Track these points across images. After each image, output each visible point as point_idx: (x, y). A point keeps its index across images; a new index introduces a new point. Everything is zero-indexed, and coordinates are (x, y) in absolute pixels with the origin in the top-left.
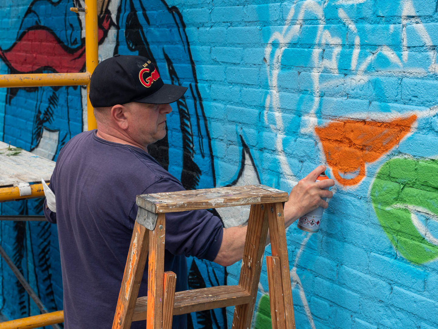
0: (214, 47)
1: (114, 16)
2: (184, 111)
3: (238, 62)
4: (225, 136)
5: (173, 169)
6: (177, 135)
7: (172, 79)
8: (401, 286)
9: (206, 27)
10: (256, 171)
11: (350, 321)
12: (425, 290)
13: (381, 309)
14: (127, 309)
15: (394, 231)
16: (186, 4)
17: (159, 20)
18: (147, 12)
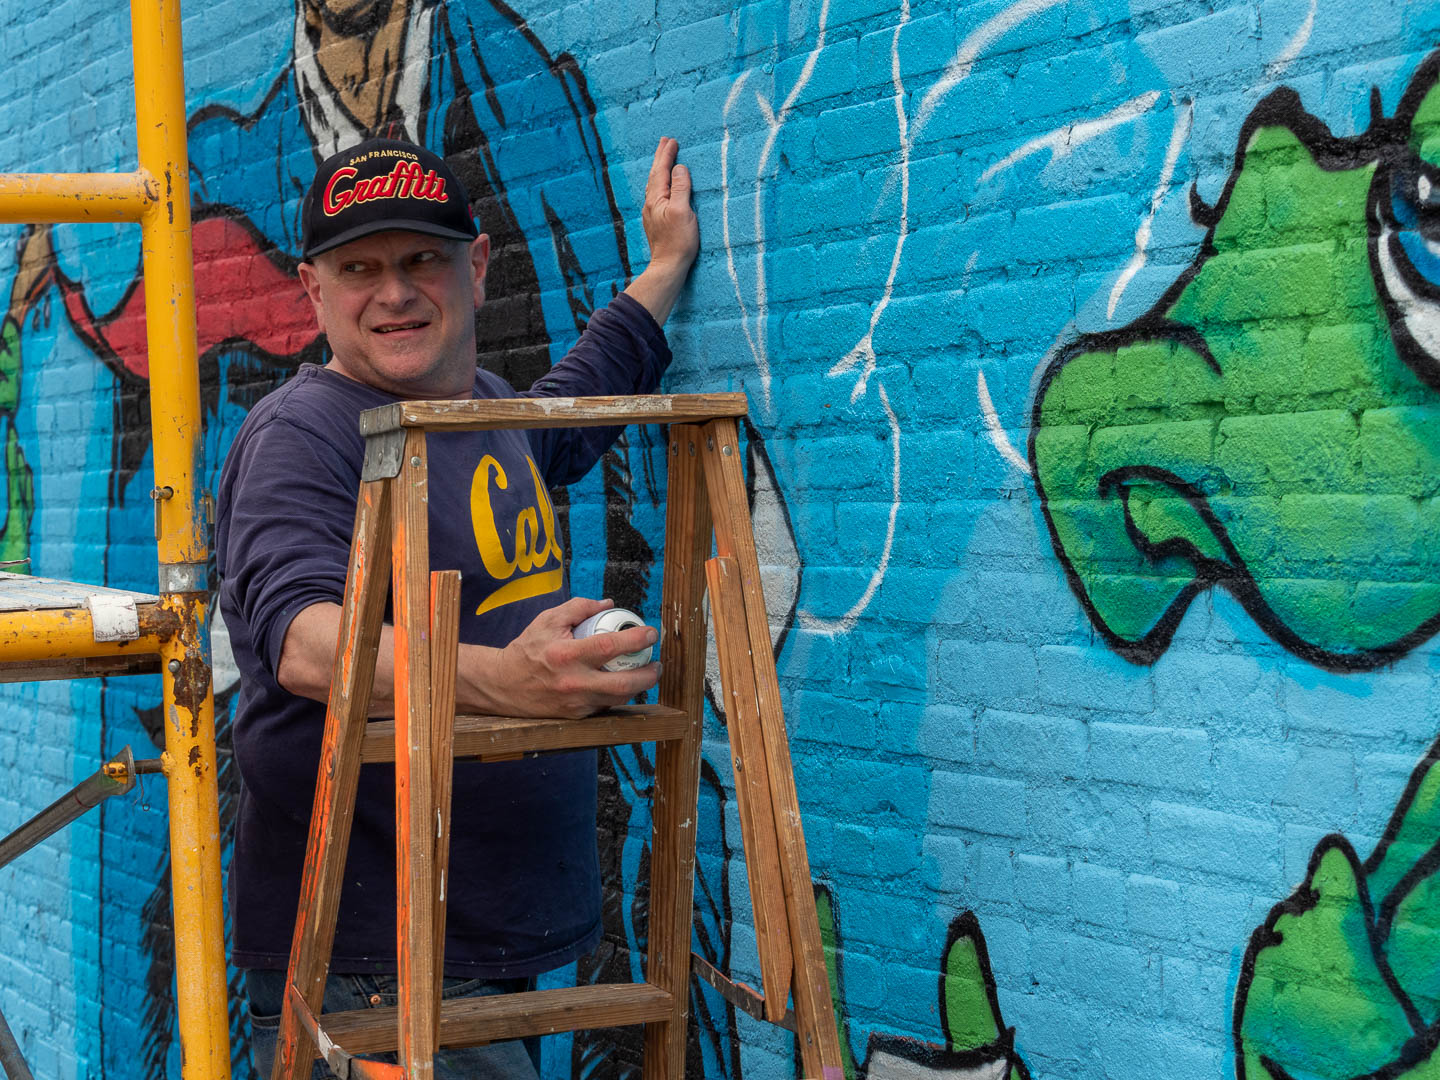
1: (411, 123)
5: (583, 570)
7: (569, 281)
8: (1107, 715)
9: (644, 98)
10: (782, 503)
11: (1009, 869)
12: (1155, 705)
13: (1070, 803)
14: (346, 725)
15: (1083, 564)
16: (593, 39)
17: (528, 105)
18: (496, 88)
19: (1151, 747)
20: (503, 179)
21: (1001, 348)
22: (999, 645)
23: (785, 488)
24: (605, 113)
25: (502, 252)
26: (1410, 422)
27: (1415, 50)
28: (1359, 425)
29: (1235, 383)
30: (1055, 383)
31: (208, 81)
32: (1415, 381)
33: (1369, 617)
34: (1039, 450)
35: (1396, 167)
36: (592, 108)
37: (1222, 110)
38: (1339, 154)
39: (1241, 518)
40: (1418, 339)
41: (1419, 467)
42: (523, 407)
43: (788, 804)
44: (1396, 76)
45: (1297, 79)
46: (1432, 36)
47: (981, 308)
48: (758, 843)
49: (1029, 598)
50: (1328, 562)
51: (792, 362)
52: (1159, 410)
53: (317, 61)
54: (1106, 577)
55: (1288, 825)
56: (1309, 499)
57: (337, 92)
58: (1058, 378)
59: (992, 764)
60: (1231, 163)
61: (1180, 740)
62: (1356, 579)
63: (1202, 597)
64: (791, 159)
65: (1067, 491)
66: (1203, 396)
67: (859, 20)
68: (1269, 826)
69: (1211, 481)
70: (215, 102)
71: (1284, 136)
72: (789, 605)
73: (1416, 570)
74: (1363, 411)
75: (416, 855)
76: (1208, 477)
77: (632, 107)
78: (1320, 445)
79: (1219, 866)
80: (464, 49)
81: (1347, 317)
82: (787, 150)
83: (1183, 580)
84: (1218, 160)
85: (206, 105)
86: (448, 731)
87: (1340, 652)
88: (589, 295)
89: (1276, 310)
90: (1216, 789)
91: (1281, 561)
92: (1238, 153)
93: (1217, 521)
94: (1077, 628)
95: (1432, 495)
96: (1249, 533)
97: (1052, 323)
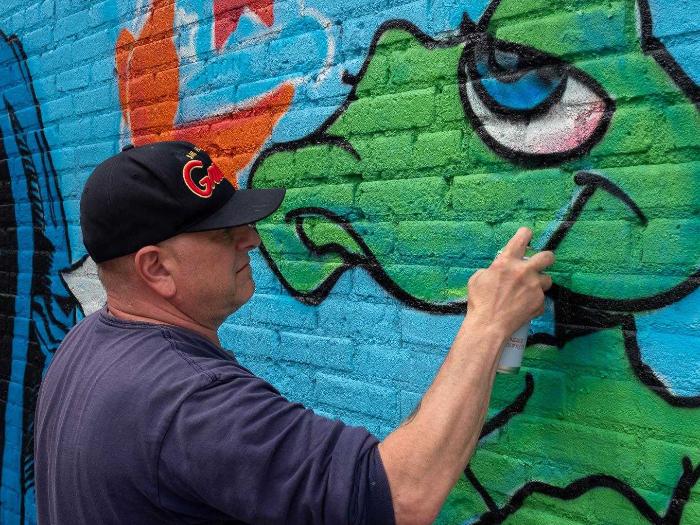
0: (59, 73)
2: (31, 171)
3: (86, 84)
4: (78, 189)
5: (23, 254)
6: (25, 207)
7: (16, 132)
8: (290, 329)
9: (49, 50)
12: (319, 325)
13: (269, 370)
15: (276, 255)
16: (25, 27)
19: (317, 346)
21: (229, 152)
24: (31, 58)
28: (450, 184)
29: (369, 164)
30: (260, 168)
35: (479, 44)
36: (25, 57)
37: (361, 25)
39: (373, 233)
40: (494, 137)
41: (493, 206)
47: (219, 133)
50: (430, 256)
52: (321, 180)
54: (290, 261)
55: (402, 391)
56: (417, 223)
58: (262, 165)
60: (367, 52)
61: (335, 344)
62: (449, 266)
63: (347, 273)
64: (119, 70)
66: (349, 172)
68: (390, 391)
69: (353, 215)
71: (402, 34)
74: (453, 177)
76: (352, 212)
77: (43, 55)
78: (425, 195)
79: (359, 409)
83: (335, 263)
84: (358, 52)
87: (438, 304)
88: (25, 137)
89: (396, 126)
91: (398, 255)
92: (371, 46)
93: (357, 235)
94: (272, 286)
95: (502, 221)
96: (378, 241)
97: (259, 138)
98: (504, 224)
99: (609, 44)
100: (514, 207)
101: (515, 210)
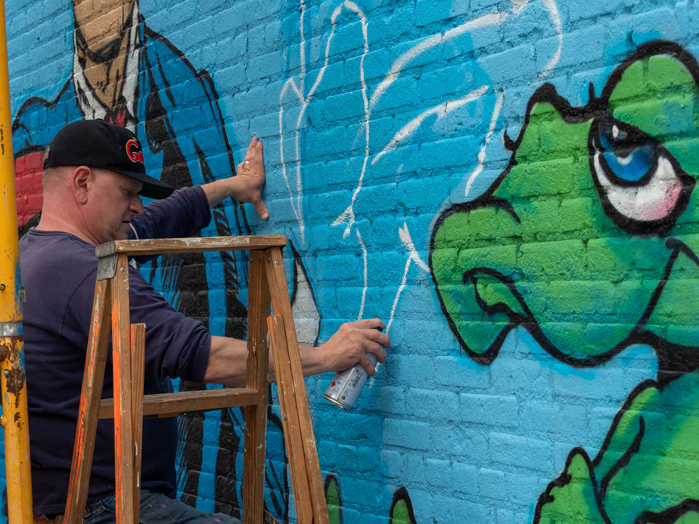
0: (253, 118)
1: (130, 105)
8: (468, 390)
9: (242, 91)
10: (311, 288)
11: (422, 467)
12: (491, 385)
13: (451, 433)
14: (90, 401)
15: (455, 316)
16: (217, 63)
17: (186, 96)
18: (170, 87)
19: (490, 405)
20: (174, 131)
21: (414, 211)
22: (416, 356)
23: (312, 280)
24: (223, 99)
25: (174, 167)
26: (611, 245)
27: (610, 64)
28: (586, 247)
29: (527, 227)
30: (441, 228)
31: (31, 86)
32: (613, 225)
33: (592, 341)
34: (433, 260)
35: (602, 121)
36: (217, 96)
37: (518, 94)
38: (574, 115)
39: (531, 292)
40: (613, 204)
41: (615, 267)
42: (175, 242)
43: (309, 437)
44: (601, 77)
45: (554, 79)
46: (618, 58)
47: (405, 191)
48: (295, 456)
49: (430, 333)
50: (573, 314)
51: (314, 219)
52: (490, 240)
53: (84, 75)
54: (467, 322)
55: (556, 443)
56: (563, 283)
57: (94, 90)
58: (442, 225)
59: (413, 415)
60: (523, 120)
61: (503, 402)
62: (586, 322)
63: (513, 331)
64: (313, 120)
65: (447, 280)
66: (511, 233)
67: (345, 52)
68: (547, 444)
69: (516, 275)
70: (35, 96)
71: (548, 107)
72: (315, 338)
73: (615, 317)
74: (588, 240)
75: (125, 465)
76: (515, 273)
77: (236, 96)
78: (568, 256)
79: (523, 463)
80: (155, 68)
81: (580, 194)
82: (311, 116)
83: (504, 323)
84: (517, 118)
85: (31, 97)
86: (140, 403)
87: (579, 357)
89: (546, 191)
90: (521, 425)
91: (550, 313)
92: (526, 115)
93: (519, 294)
94: (453, 347)
95: (622, 280)
96: (535, 300)
97: (439, 199)
98: (624, 283)
99: (684, 130)
100: (629, 268)
101: (630, 270)
